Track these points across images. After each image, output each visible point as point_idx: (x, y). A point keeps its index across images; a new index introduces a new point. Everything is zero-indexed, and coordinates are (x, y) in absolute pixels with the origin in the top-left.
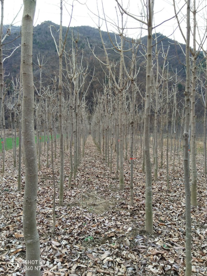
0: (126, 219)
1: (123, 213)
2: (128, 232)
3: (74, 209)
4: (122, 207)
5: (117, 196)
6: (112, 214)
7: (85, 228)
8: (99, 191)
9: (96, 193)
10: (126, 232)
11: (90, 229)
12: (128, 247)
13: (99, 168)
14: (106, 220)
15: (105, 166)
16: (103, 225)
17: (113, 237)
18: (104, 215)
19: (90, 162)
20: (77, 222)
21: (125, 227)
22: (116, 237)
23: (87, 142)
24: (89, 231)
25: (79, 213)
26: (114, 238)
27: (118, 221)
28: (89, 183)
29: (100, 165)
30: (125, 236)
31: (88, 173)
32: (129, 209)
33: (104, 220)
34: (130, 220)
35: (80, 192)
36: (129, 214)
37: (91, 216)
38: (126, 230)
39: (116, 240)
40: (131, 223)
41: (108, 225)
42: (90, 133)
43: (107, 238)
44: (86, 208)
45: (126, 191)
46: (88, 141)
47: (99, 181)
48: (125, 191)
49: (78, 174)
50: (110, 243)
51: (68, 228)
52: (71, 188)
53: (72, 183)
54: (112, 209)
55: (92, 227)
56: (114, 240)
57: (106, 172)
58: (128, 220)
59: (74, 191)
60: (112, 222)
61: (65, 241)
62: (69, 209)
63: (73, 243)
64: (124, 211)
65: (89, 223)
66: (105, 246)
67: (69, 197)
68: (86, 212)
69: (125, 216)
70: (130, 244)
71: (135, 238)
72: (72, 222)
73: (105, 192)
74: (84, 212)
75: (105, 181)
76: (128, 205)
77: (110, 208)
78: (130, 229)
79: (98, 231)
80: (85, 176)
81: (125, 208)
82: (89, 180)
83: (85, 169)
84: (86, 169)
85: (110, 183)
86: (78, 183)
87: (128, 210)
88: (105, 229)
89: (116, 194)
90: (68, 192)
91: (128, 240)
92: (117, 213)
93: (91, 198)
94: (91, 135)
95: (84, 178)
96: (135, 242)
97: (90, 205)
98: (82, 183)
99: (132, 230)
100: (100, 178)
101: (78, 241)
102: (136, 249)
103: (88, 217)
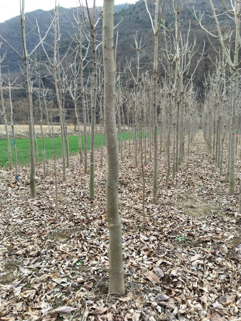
0: (229, 227)
1: (226, 220)
2: (228, 240)
3: (168, 208)
4: (227, 214)
5: (223, 201)
6: (212, 219)
7: (178, 228)
8: (201, 193)
9: (196, 196)
10: (226, 240)
11: (184, 230)
12: (225, 254)
13: (206, 169)
14: (203, 224)
15: (214, 166)
16: (198, 229)
17: (209, 241)
18: (203, 219)
19: (195, 161)
20: (169, 222)
21: (225, 234)
22: (212, 243)
23: (195, 138)
24: (182, 232)
25: (173, 213)
26: (210, 243)
27: (219, 227)
28: (190, 184)
29: (208, 166)
30: (223, 243)
31: (190, 174)
32: (236, 216)
33: (202, 224)
34: (234, 228)
35: (177, 192)
36: (234, 221)
37: (187, 218)
38: (227, 237)
39: (211, 245)
40: (235, 231)
41: (205, 229)
42: (200, 128)
43: (201, 241)
44: (181, 209)
45: (236, 197)
46: (196, 136)
47: (203, 182)
48: (234, 197)
49: (179, 174)
50: (204, 247)
51: (158, 226)
52: (168, 187)
53: (170, 182)
54: (213, 214)
55: (186, 228)
56: (209, 245)
57: (214, 173)
58: (231, 228)
59: (171, 191)
60: (211, 227)
61: (154, 237)
62: (162, 208)
63: (162, 240)
64: (228, 218)
65: (183, 224)
66: (198, 249)
67: (164, 196)
68: (181, 213)
69: (229, 223)
70: (229, 252)
71: (236, 247)
72: (163, 221)
73: (209, 195)
74: (179, 213)
75: (210, 183)
76: (236, 212)
77: (211, 212)
78: (232, 236)
79: (192, 233)
80: (186, 176)
81: (231, 214)
82: (191, 180)
83: (187, 169)
84: (189, 169)
85: (217, 186)
86: (177, 183)
87: (233, 218)
88: (201, 232)
89: (223, 199)
90: (163, 191)
91: (226, 247)
92: (219, 219)
93: (190, 200)
94: (201, 130)
95: (185, 178)
96: (235, 251)
97: (186, 207)
98: (181, 183)
99: (234, 238)
100: (205, 179)
101: (167, 239)
102: (235, 258)
103: (183, 218)
